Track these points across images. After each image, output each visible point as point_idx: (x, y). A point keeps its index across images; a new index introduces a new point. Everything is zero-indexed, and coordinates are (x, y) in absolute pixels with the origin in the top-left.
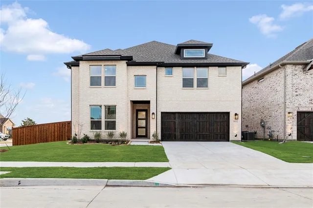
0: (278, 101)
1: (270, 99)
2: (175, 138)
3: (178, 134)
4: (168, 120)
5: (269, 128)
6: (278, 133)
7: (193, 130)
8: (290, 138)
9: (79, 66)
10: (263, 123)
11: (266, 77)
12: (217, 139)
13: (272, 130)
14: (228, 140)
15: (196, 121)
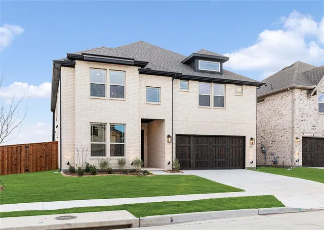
0: (283, 126)
1: (273, 123)
2: (190, 166)
3: (193, 161)
4: (182, 145)
5: (272, 154)
6: (283, 160)
7: (209, 157)
8: (297, 164)
9: (74, 67)
10: (264, 149)
11: (268, 98)
12: (233, 166)
13: (276, 156)
14: (244, 168)
15: (211, 146)
